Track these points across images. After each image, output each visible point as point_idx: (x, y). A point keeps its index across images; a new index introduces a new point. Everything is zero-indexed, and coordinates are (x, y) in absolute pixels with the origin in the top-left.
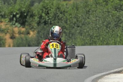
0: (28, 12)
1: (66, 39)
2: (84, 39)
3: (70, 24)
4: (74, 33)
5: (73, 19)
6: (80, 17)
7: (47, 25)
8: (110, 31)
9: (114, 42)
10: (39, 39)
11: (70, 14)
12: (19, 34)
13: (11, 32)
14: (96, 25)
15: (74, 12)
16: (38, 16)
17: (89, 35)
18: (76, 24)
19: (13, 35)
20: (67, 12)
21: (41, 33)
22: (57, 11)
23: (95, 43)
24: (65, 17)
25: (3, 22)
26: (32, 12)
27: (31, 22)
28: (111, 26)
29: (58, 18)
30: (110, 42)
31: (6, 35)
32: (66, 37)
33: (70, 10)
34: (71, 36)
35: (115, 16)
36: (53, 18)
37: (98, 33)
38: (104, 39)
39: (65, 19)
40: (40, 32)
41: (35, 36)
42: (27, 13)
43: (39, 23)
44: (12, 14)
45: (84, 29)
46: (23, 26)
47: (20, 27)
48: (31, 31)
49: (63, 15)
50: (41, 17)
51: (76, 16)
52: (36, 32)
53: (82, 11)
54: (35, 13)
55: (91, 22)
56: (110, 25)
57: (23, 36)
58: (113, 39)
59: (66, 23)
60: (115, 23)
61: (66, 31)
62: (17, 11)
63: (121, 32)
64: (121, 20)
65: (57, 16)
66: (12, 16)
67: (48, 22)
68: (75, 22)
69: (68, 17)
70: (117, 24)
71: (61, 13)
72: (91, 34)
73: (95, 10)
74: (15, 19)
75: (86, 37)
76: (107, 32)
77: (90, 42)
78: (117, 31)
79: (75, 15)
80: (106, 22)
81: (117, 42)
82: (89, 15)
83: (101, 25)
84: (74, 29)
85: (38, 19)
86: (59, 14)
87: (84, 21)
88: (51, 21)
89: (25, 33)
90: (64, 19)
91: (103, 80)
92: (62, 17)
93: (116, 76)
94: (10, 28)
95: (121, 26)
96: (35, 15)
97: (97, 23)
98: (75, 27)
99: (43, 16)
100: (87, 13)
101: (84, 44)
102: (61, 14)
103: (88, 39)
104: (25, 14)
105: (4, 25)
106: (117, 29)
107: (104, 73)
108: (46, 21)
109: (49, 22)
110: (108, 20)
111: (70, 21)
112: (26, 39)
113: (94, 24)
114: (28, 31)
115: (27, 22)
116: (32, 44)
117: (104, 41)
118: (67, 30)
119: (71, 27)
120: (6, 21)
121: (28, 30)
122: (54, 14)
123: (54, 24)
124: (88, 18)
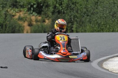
0: (44, 2)
1: (77, 27)
2: (93, 26)
3: (81, 13)
4: (84, 21)
5: (83, 9)
6: (89, 8)
7: (61, 14)
8: (116, 20)
11: (81, 5)
12: (36, 22)
13: (29, 20)
14: (103, 14)
15: (85, 3)
16: (53, 6)
17: (98, 23)
18: (86, 13)
19: (31, 23)
20: (78, 3)
22: (69, 2)
23: (103, 31)
24: (76, 8)
25: (22, 11)
26: (48, 3)
27: (46, 11)
28: (117, 16)
29: (70, 8)
30: (116, 29)
31: (24, 23)
32: (77, 24)
33: (81, 1)
34: (81, 24)
36: (66, 8)
37: (105, 22)
39: (76, 9)
41: (49, 23)
43: (53, 13)
44: (30, 4)
45: (93, 18)
46: (39, 15)
47: (37, 15)
48: (47, 19)
49: (75, 6)
50: (55, 7)
51: (86, 7)
52: (50, 20)
53: (91, 2)
54: (50, 4)
55: (99, 11)
56: (115, 15)
57: (39, 23)
59: (77, 12)
61: (78, 20)
62: (35, 1)
65: (69, 7)
66: (29, 6)
67: (61, 11)
69: (79, 7)
71: (73, 4)
72: (99, 22)
73: (103, 1)
74: (32, 9)
75: (95, 25)
76: (113, 21)
77: (98, 30)
79: (85, 6)
82: (98, 6)
83: (108, 15)
84: (84, 18)
85: (53, 9)
86: (71, 4)
88: (64, 11)
89: (41, 21)
90: (75, 9)
91: (108, 62)
92: (73, 8)
94: (28, 17)
96: (50, 5)
97: (105, 13)
98: (85, 16)
99: (57, 7)
100: (95, 4)
101: (93, 31)
102: (72, 5)
103: (97, 26)
104: (42, 5)
105: (23, 14)
107: (109, 57)
108: (60, 11)
109: (62, 12)
110: (114, 10)
111: (80, 11)
112: (42, 27)
113: (102, 14)
114: (44, 19)
115: (43, 11)
116: (47, 31)
117: (111, 28)
118: (78, 18)
119: (82, 16)
120: (24, 10)
122: (66, 5)
123: (66, 14)
124: (97, 8)
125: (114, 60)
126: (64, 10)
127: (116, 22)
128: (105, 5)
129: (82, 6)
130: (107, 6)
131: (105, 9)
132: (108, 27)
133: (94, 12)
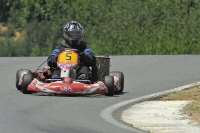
2: (104, 43)
3: (81, 19)
4: (87, 35)
5: (85, 12)
6: (96, 9)
7: (43, 22)
8: (145, 32)
9: (151, 50)
10: (30, 45)
11: (80, 4)
14: (122, 22)
16: (29, 6)
17: (112, 37)
18: (90, 20)
20: (75, 1)
21: (32, 35)
23: (121, 52)
24: (72, 9)
27: (16, 16)
29: (60, 10)
30: (145, 49)
35: (153, 7)
36: (53, 11)
37: (126, 36)
38: (135, 45)
39: (72, 13)
40: (32, 32)
41: (22, 39)
42: (10, 2)
43: (29, 19)
45: (103, 29)
46: (4, 23)
48: (18, 31)
49: (69, 6)
50: (33, 9)
51: (90, 8)
54: (23, 2)
55: (113, 16)
56: (145, 22)
57: (4, 39)
58: (151, 44)
60: (154, 19)
63: (164, 33)
64: (163, 13)
65: (58, 8)
67: (44, 17)
68: (88, 17)
69: (77, 9)
70: (156, 20)
71: (66, 2)
72: (114, 37)
75: (106, 42)
76: (140, 34)
77: (113, 50)
78: (157, 32)
79: (87, 6)
80: (139, 17)
81: (157, 50)
82: (111, 5)
83: (131, 22)
84: (86, 28)
85: (29, 13)
86: (62, 3)
87: (103, 16)
88: (49, 16)
89: (7, 35)
90: (70, 12)
91: (131, 111)
92: (67, 10)
93: (152, 105)
95: (162, 24)
96: (24, 5)
97: (125, 18)
98: (89, 25)
99: (36, 8)
100: (108, 3)
101: (103, 52)
102: (65, 5)
104: (8, 4)
106: (156, 28)
107: (133, 100)
108: (42, 16)
109: (46, 17)
110: (143, 13)
111: (79, 15)
112: (9, 45)
113: (119, 21)
114: (12, 31)
115: (11, 16)
116: (18, 52)
117: (136, 47)
121: (12, 29)
122: (54, 4)
123: (54, 21)
124: (110, 10)
125: (142, 108)
126: (50, 14)
127: (146, 36)
128: (125, 4)
129: (82, 5)
130: (129, 5)
131: (125, 11)
132: (131, 44)
133: (104, 17)
